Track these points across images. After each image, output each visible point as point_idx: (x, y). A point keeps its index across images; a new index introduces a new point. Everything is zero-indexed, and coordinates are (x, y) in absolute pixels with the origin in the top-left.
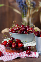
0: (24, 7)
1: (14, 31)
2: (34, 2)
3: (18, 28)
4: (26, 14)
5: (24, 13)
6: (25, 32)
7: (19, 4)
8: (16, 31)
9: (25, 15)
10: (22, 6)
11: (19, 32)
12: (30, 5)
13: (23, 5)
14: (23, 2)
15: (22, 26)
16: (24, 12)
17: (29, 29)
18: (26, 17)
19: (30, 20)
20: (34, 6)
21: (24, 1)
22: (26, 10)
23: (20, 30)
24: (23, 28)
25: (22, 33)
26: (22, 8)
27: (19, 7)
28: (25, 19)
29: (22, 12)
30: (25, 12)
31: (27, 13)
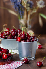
0: (20, 8)
1: (4, 36)
2: (32, 2)
3: (8, 33)
4: (22, 15)
5: (21, 15)
6: (16, 37)
7: (15, 5)
8: (6, 36)
9: (21, 17)
10: (18, 7)
11: (9, 37)
12: (26, 5)
13: (18, 5)
14: (18, 3)
15: (12, 30)
16: (20, 13)
17: (21, 33)
18: (22, 18)
19: (28, 22)
20: (31, 7)
21: (20, 1)
22: (22, 11)
23: (10, 35)
24: (14, 33)
25: (13, 39)
26: (17, 9)
27: (14, 8)
28: (22, 21)
29: (18, 13)
30: (22, 13)
31: (24, 15)
